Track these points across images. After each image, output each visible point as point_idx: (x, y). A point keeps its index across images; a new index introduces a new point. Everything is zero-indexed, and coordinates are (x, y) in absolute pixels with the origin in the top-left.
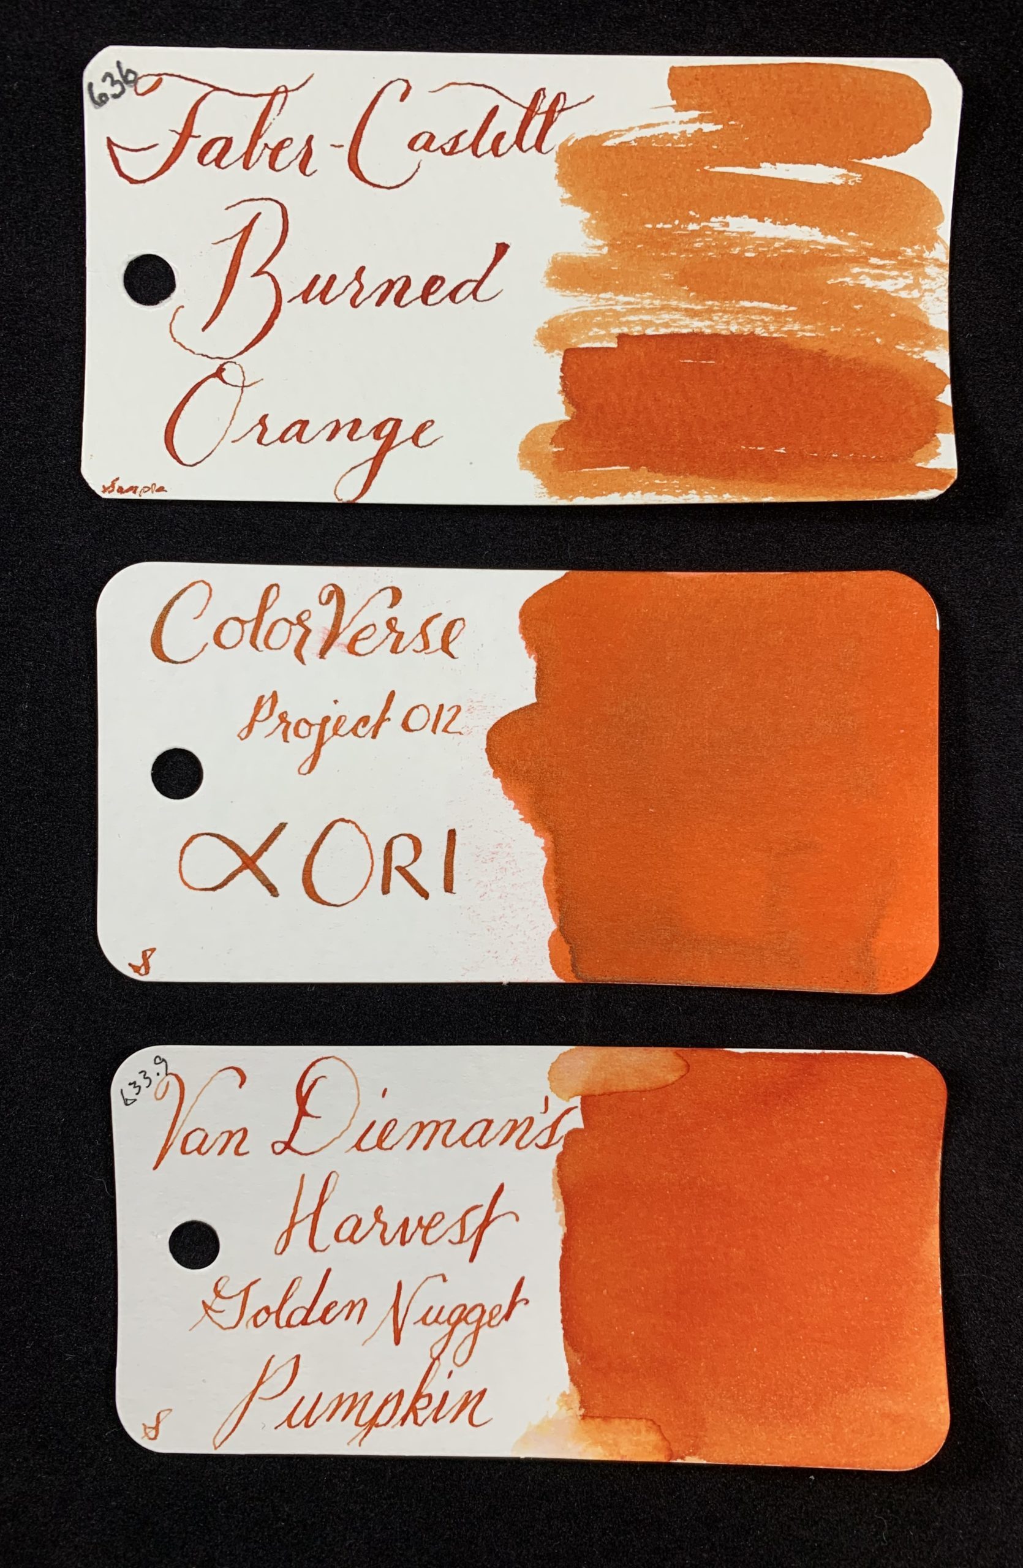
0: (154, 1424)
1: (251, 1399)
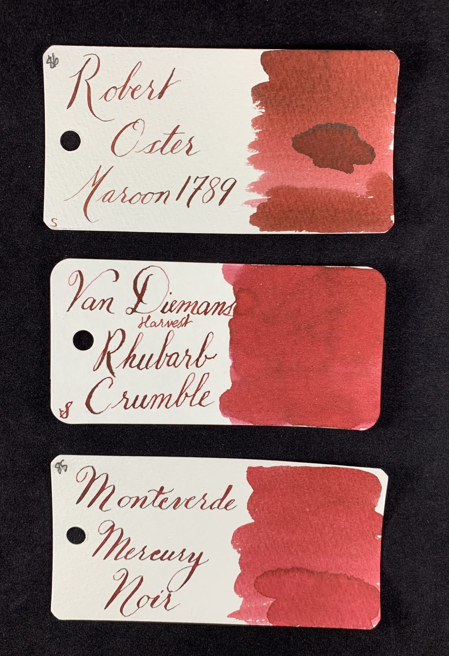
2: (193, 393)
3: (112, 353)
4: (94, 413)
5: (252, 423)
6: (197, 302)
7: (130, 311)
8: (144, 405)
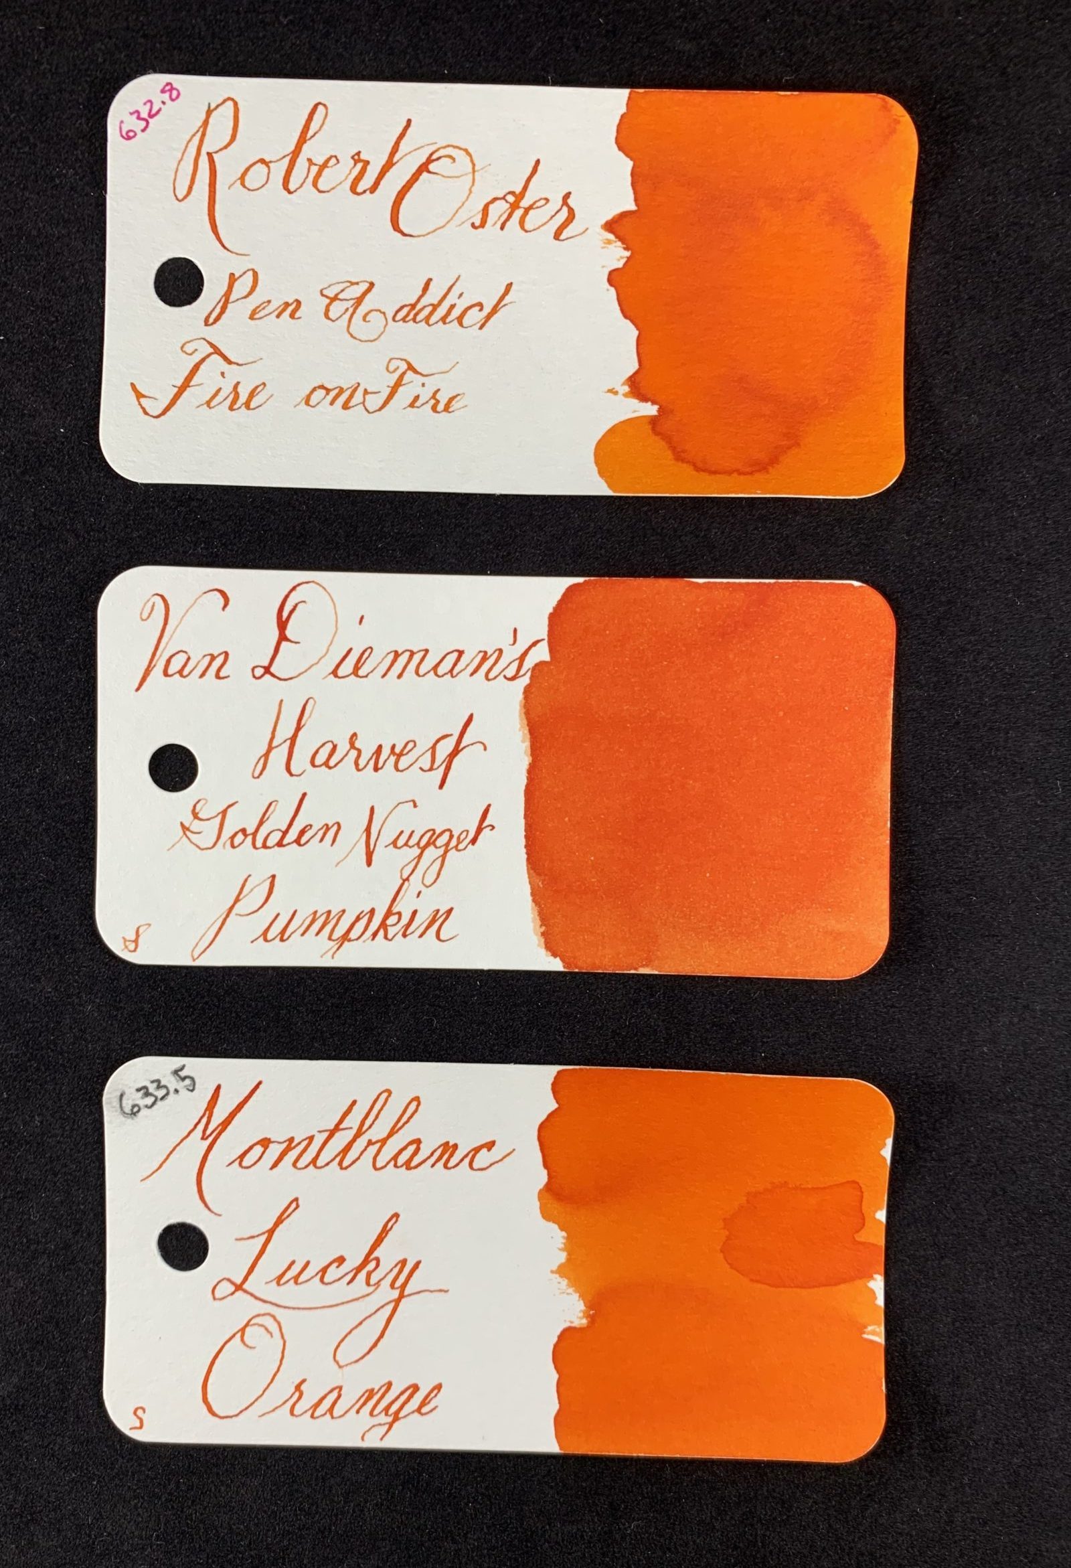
1: (227, 916)
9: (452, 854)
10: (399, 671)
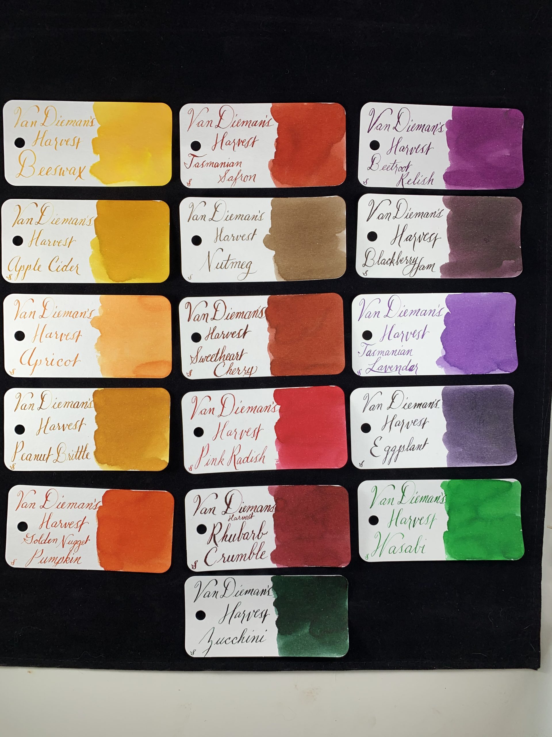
0: (13, 562)
1: (33, 558)
2: (257, 553)
3: (216, 534)
4: (209, 566)
5: (288, 566)
6: (256, 506)
7: (224, 513)
8: (233, 560)
9: (81, 546)
10: (71, 507)
